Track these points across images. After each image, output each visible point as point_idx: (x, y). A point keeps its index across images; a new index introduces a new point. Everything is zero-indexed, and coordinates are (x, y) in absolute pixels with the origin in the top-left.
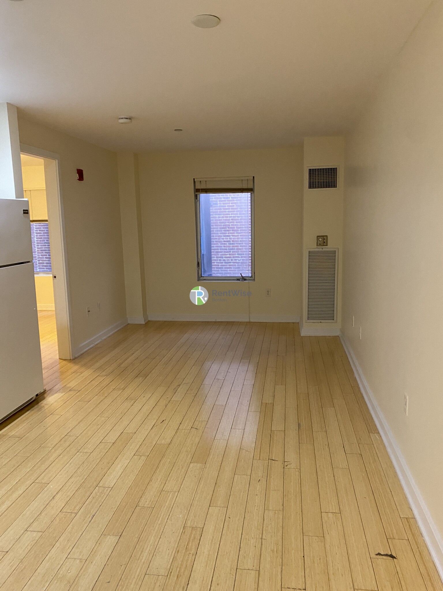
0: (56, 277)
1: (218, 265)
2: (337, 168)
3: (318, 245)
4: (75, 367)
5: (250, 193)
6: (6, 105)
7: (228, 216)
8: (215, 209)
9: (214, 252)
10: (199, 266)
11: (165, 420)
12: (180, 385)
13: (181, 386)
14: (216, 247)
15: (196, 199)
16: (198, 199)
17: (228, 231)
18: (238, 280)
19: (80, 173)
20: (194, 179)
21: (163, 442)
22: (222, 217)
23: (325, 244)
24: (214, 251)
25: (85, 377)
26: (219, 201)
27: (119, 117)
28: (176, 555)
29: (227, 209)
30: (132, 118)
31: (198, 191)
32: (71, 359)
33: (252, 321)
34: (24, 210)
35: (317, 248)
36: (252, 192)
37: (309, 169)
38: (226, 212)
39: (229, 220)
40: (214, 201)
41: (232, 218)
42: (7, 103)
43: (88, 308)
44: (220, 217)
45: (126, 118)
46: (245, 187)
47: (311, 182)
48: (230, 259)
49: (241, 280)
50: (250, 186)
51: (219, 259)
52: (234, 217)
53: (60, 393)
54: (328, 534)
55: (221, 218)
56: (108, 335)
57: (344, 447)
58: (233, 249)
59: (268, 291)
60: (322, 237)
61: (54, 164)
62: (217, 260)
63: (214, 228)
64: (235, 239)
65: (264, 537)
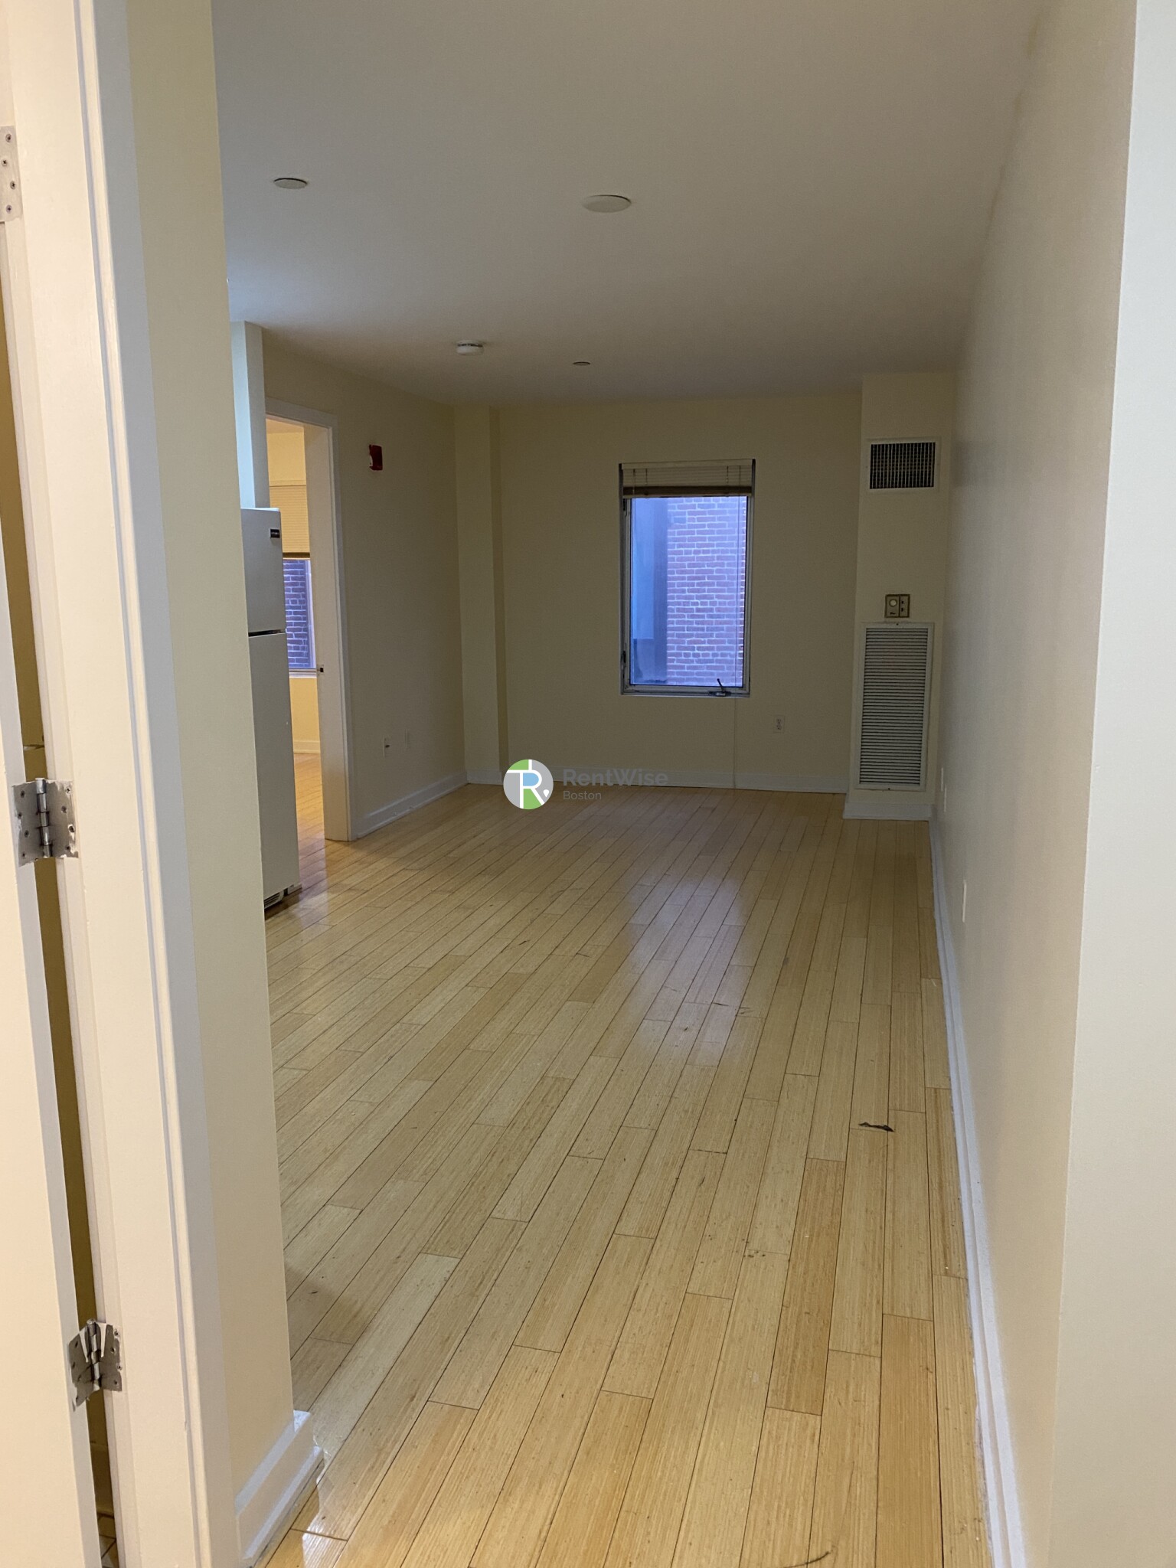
0: (324, 670)
1: (683, 667)
2: (934, 444)
3: (889, 614)
4: (359, 855)
5: (746, 497)
6: (244, 327)
7: (711, 549)
8: (679, 533)
9: (672, 635)
10: (625, 661)
11: (529, 941)
12: (563, 891)
13: (565, 893)
14: (678, 623)
15: (624, 509)
16: (629, 510)
17: (708, 584)
18: (712, 693)
19: (376, 453)
20: (620, 465)
21: (521, 970)
22: (696, 552)
23: (902, 614)
24: (672, 632)
25: (377, 870)
26: (690, 513)
27: (459, 342)
28: (524, 1107)
29: (708, 532)
30: (485, 343)
31: (629, 491)
32: (350, 840)
33: (739, 786)
34: (272, 531)
35: (885, 622)
36: (750, 495)
37: (872, 446)
38: (704, 539)
39: (712, 558)
40: (678, 514)
41: (720, 554)
42: (246, 323)
43: (385, 739)
44: (690, 552)
45: (472, 345)
46: (733, 481)
47: (875, 473)
48: (711, 652)
49: (718, 694)
50: (746, 481)
51: (685, 653)
52: (723, 552)
53: (330, 894)
54: (788, 1098)
55: (693, 555)
56: (427, 801)
57: (861, 995)
58: (717, 629)
59: (779, 721)
60: (898, 598)
61: (325, 437)
62: (680, 655)
63: (674, 579)
64: (725, 604)
65: (675, 1095)
